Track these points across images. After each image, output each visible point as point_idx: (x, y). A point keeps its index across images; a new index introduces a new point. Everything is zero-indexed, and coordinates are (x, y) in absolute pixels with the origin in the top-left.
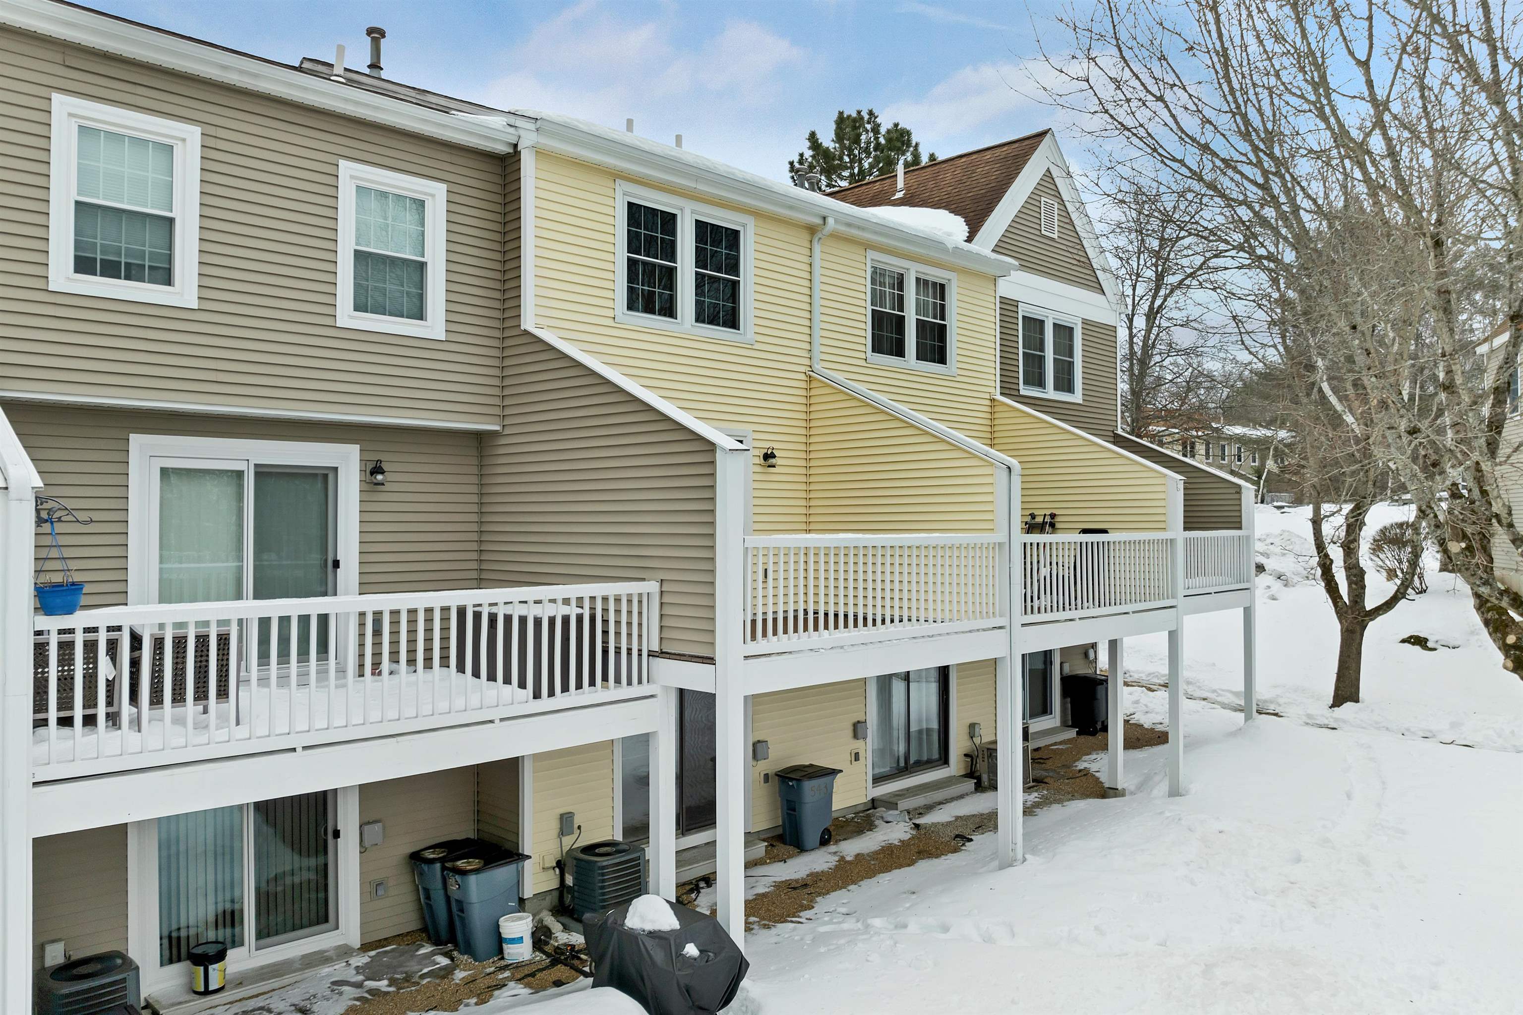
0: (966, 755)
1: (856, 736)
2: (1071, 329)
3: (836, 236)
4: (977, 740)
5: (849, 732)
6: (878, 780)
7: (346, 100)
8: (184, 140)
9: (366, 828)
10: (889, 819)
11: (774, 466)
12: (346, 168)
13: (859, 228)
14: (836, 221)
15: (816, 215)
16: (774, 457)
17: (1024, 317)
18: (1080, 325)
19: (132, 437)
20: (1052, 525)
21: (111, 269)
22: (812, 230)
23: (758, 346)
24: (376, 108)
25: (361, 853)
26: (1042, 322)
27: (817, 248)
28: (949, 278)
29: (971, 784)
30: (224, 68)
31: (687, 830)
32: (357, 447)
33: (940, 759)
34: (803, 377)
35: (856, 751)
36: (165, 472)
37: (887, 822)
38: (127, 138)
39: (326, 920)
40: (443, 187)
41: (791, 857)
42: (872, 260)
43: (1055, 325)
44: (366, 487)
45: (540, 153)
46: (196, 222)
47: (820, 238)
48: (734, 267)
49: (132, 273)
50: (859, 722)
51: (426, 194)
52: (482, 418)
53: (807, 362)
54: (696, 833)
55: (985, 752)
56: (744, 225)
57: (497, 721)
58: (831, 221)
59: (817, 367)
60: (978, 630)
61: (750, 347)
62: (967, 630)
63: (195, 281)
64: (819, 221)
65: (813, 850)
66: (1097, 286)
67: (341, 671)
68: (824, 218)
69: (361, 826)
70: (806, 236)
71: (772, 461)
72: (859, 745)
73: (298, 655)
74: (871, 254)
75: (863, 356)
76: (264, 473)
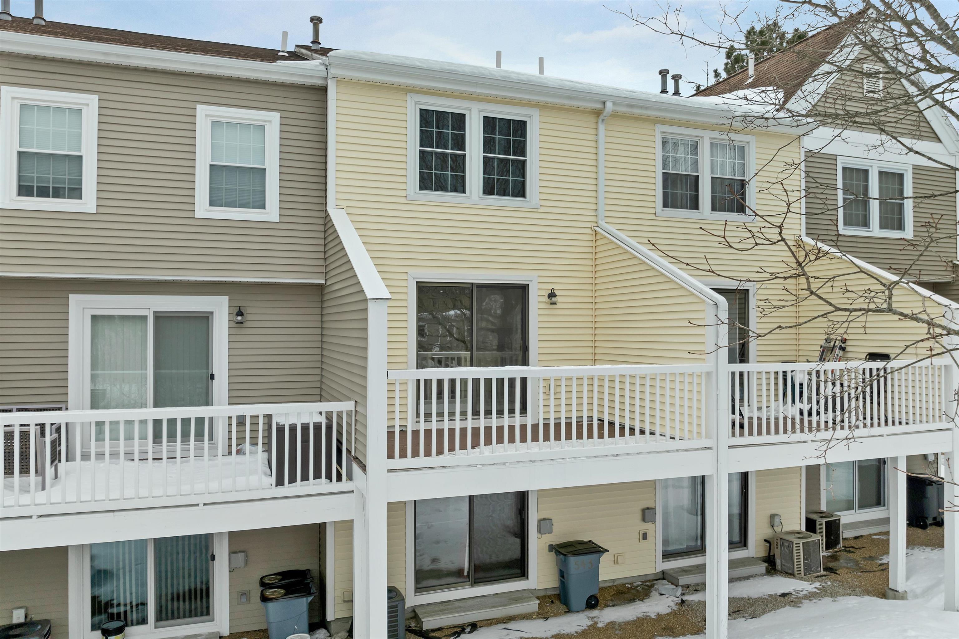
0: (765, 540)
1: (644, 519)
2: (901, 176)
3: (615, 115)
4: (778, 529)
5: (639, 515)
6: (667, 555)
7: (195, 64)
8: (88, 105)
9: (233, 555)
10: (663, 593)
11: (555, 304)
12: (202, 110)
13: (642, 107)
14: (614, 104)
15: (596, 101)
16: (555, 296)
17: (844, 169)
18: (910, 171)
19: (71, 296)
20: (843, 349)
21: (43, 192)
22: (597, 113)
23: (543, 209)
24: (217, 66)
25: (230, 571)
26: (866, 172)
27: (602, 127)
28: (748, 140)
29: (763, 567)
30: (106, 54)
31: (475, 583)
32: (227, 298)
33: (740, 542)
34: (589, 231)
35: (645, 531)
36: (95, 318)
37: (661, 594)
38: (67, 110)
39: (208, 614)
40: (277, 115)
41: (556, 615)
42: (662, 132)
43: (881, 173)
44: (234, 325)
45: (339, 81)
46: (95, 157)
47: (603, 120)
48: (521, 149)
49: (57, 193)
50: (648, 508)
51: (265, 121)
52: (306, 275)
53: (593, 219)
54: (484, 585)
55: (779, 541)
56: (530, 116)
57: (201, 505)
58: (609, 105)
59: (602, 223)
60: (677, 451)
61: (536, 210)
62: (665, 450)
63: (94, 195)
64: (600, 106)
65: (578, 612)
66: (933, 135)
67: (213, 448)
68: (604, 103)
69: (229, 554)
70: (592, 119)
71: (554, 299)
72: (647, 527)
73: (195, 436)
74: (660, 128)
75: (653, 211)
76: (159, 317)
